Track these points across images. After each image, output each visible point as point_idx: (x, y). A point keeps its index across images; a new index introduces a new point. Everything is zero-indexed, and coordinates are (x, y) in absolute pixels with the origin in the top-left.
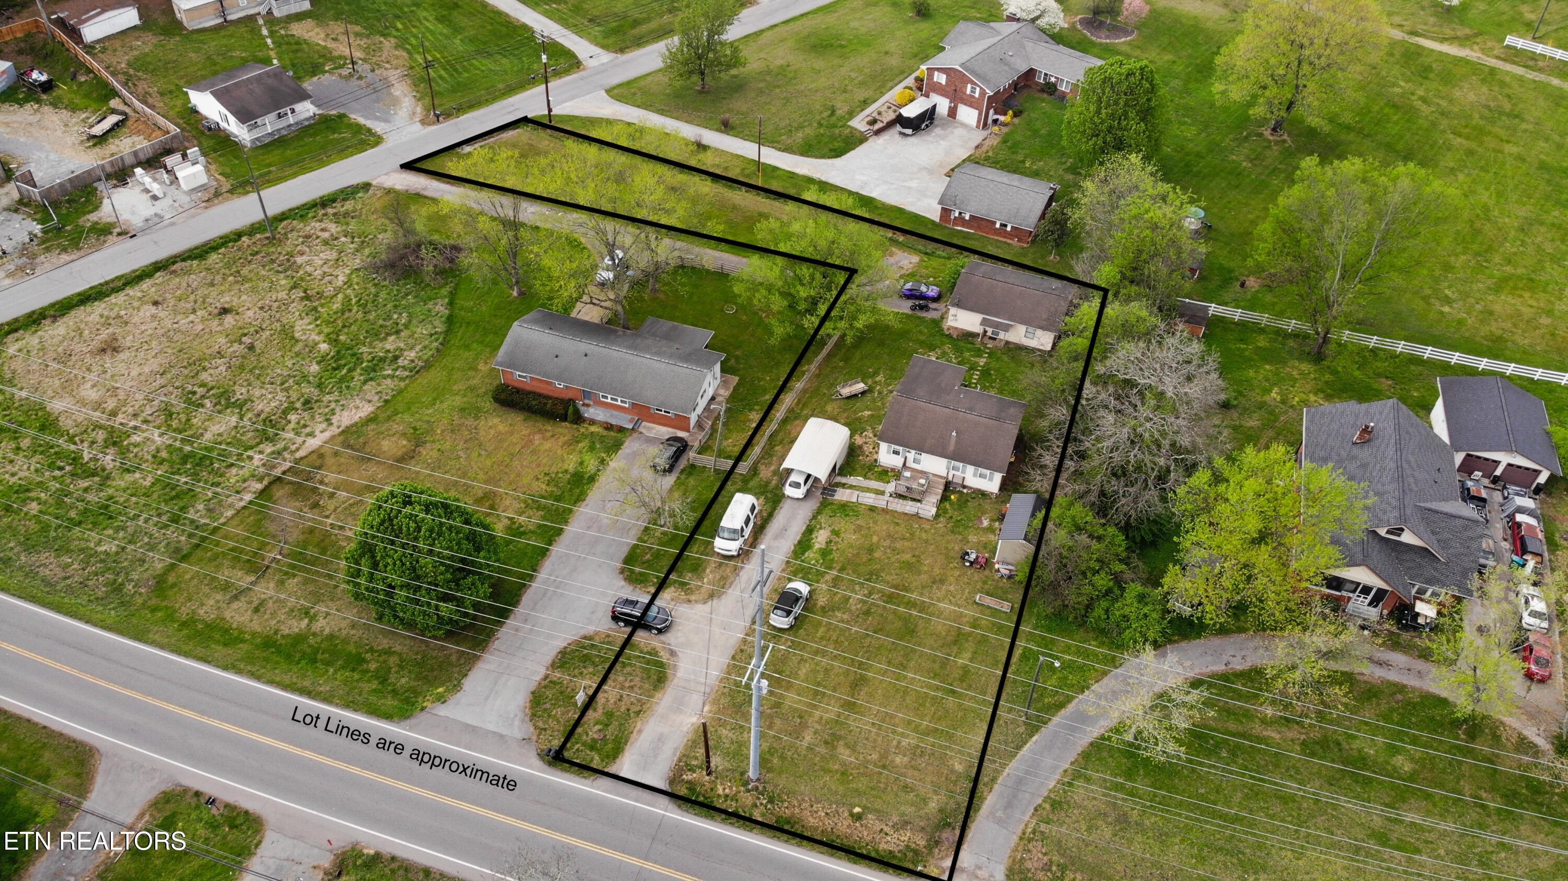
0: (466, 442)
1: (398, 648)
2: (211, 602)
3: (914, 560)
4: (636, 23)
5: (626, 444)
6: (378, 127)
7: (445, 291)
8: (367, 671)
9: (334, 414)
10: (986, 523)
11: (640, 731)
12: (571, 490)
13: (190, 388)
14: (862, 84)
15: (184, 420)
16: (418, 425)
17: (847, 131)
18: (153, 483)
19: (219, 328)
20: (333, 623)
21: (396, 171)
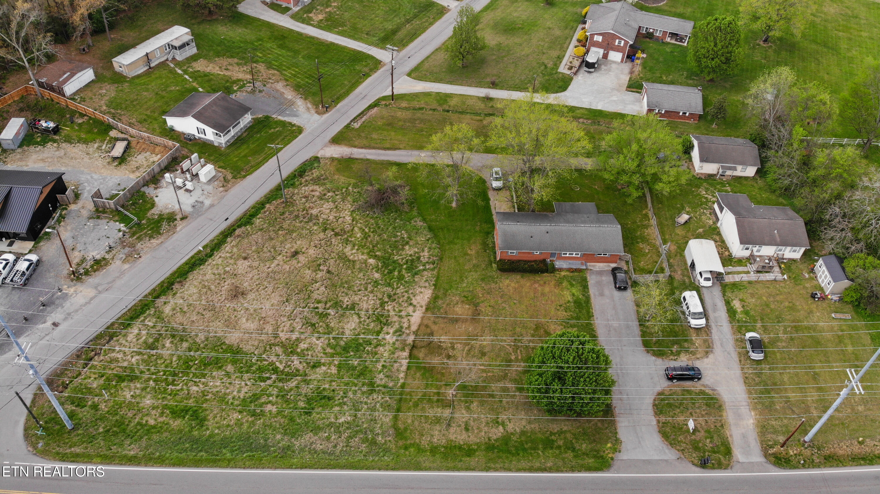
0: (501, 297)
1: (565, 428)
2: (437, 433)
3: (791, 305)
4: (394, 32)
5: (588, 278)
6: (294, 121)
7: (415, 213)
8: (559, 447)
9: (411, 300)
10: (807, 276)
11: (731, 436)
12: (580, 312)
13: (312, 305)
14: (550, 48)
15: (324, 326)
16: (466, 294)
17: (561, 75)
18: (338, 370)
19: (299, 265)
20: (517, 424)
21: (326, 146)
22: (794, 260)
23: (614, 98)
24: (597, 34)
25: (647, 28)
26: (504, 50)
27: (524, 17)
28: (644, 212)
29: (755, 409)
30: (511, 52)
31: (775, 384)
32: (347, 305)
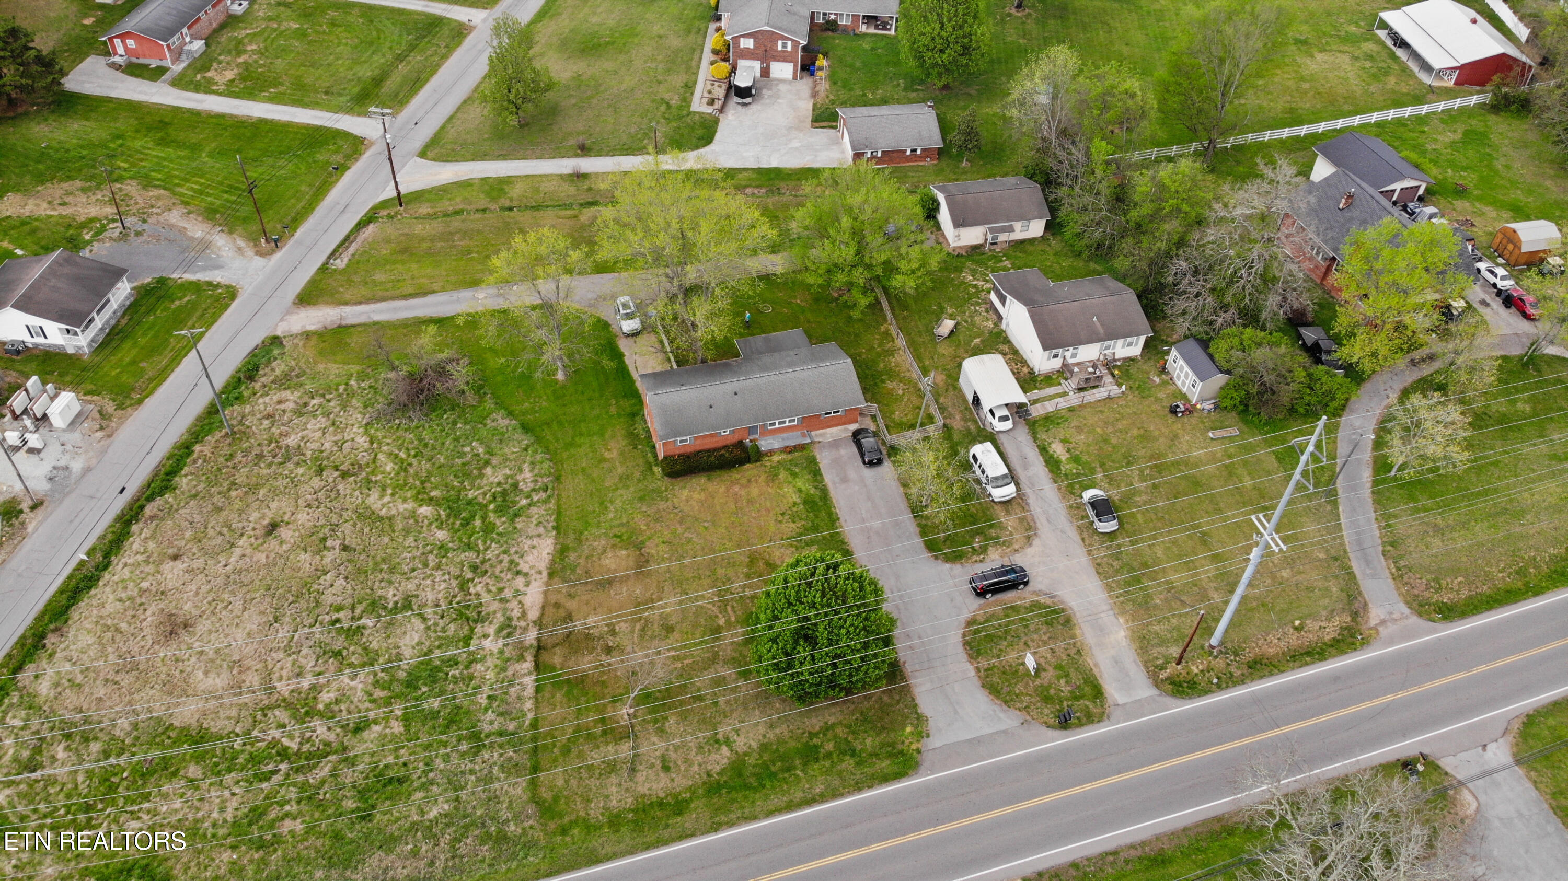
0: (681, 522)
5: (818, 457)
6: (217, 276)
7: (489, 404)
10: (1157, 380)
11: (1096, 665)
12: (817, 517)
14: (668, 71)
16: (616, 531)
17: (697, 117)
18: (405, 726)
19: (285, 547)
20: (751, 735)
21: (288, 312)
22: (1132, 360)
23: (795, 144)
24: (743, 36)
25: (824, 14)
26: (588, 86)
27: (611, 23)
28: (883, 329)
29: (1123, 612)
30: (602, 88)
31: (1145, 565)
32: (396, 603)
